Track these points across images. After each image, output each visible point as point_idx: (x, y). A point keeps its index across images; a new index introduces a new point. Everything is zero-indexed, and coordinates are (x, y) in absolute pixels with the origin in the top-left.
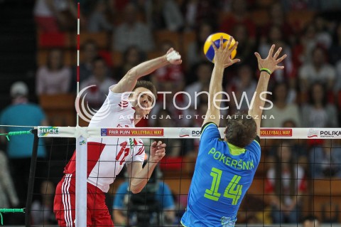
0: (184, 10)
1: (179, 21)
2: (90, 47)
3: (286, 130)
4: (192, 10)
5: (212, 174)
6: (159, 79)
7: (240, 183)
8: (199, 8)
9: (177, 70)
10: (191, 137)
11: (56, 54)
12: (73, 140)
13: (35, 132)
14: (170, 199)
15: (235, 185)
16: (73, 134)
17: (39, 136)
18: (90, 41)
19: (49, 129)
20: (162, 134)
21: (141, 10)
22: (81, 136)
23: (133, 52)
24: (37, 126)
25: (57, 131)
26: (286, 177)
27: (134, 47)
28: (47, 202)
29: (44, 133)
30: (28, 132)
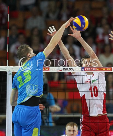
3: (109, 68)
10: (63, 71)
12: (5, 73)
14: (53, 101)
16: (5, 70)
22: (9, 71)
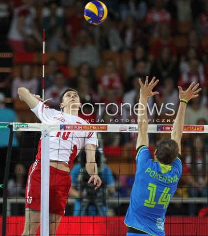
0: (123, 36)
1: (120, 44)
2: (52, 63)
4: (129, 35)
5: (149, 188)
6: (104, 87)
7: (170, 192)
8: (135, 34)
9: (118, 81)
11: (27, 68)
13: (11, 127)
15: (166, 194)
16: (39, 128)
17: (14, 130)
18: (52, 59)
19: (21, 125)
20: (106, 129)
21: (91, 36)
22: (45, 130)
23: (85, 67)
24: (12, 122)
25: (27, 126)
26: (199, 162)
27: (85, 63)
28: (20, 179)
29: (18, 128)
30: (6, 127)
